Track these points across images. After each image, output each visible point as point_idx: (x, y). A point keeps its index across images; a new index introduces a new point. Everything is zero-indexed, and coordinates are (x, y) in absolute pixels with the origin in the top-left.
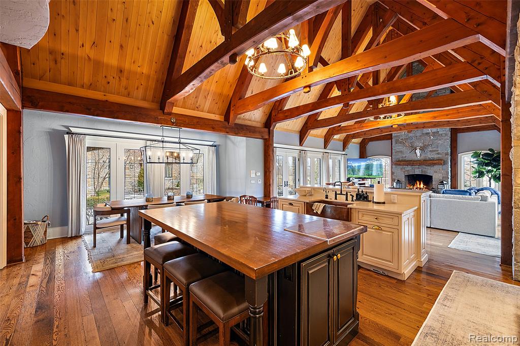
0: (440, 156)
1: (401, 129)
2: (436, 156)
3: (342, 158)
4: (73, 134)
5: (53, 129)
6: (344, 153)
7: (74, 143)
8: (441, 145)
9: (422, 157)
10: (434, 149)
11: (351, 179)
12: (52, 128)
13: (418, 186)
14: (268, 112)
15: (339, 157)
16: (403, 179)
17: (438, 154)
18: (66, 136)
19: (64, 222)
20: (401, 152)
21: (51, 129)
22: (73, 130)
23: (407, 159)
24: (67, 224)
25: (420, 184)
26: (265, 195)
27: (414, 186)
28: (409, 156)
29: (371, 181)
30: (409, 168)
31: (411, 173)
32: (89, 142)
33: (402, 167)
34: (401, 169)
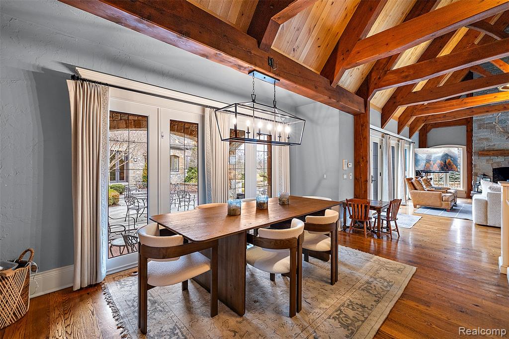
4: (84, 80)
5: (44, 69)
6: (411, 140)
7: (88, 98)
12: (42, 65)
14: (367, 72)
18: (71, 84)
19: (66, 256)
21: (38, 67)
22: (84, 73)
23: (496, 147)
24: (73, 262)
26: (355, 195)
28: (499, 143)
32: (115, 101)
33: (488, 158)
34: (487, 161)
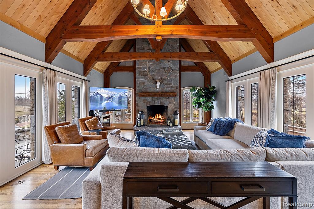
0: (173, 89)
1: (150, 55)
2: (170, 89)
3: (82, 85)
6: (85, 78)
8: (174, 79)
9: (161, 90)
10: (169, 83)
11: (95, 112)
13: (157, 117)
15: (78, 84)
16: (145, 111)
17: (172, 87)
20: (144, 84)
23: (148, 90)
25: (159, 116)
27: (154, 118)
28: (150, 87)
29: (116, 113)
30: (150, 99)
31: (152, 105)
33: (144, 98)
34: (144, 100)
